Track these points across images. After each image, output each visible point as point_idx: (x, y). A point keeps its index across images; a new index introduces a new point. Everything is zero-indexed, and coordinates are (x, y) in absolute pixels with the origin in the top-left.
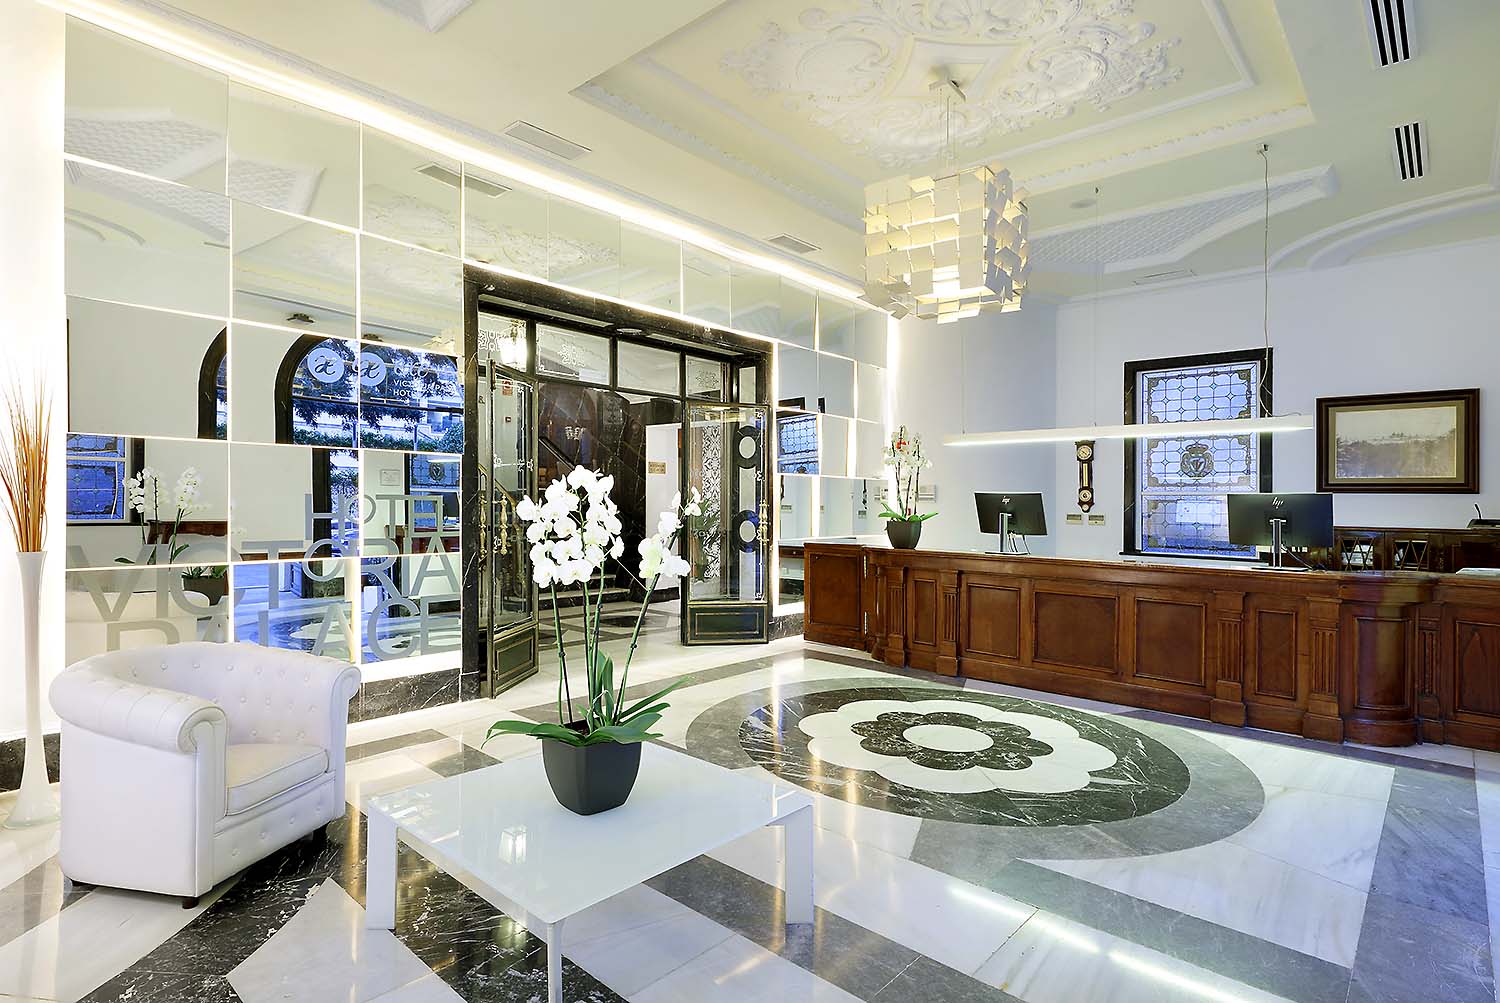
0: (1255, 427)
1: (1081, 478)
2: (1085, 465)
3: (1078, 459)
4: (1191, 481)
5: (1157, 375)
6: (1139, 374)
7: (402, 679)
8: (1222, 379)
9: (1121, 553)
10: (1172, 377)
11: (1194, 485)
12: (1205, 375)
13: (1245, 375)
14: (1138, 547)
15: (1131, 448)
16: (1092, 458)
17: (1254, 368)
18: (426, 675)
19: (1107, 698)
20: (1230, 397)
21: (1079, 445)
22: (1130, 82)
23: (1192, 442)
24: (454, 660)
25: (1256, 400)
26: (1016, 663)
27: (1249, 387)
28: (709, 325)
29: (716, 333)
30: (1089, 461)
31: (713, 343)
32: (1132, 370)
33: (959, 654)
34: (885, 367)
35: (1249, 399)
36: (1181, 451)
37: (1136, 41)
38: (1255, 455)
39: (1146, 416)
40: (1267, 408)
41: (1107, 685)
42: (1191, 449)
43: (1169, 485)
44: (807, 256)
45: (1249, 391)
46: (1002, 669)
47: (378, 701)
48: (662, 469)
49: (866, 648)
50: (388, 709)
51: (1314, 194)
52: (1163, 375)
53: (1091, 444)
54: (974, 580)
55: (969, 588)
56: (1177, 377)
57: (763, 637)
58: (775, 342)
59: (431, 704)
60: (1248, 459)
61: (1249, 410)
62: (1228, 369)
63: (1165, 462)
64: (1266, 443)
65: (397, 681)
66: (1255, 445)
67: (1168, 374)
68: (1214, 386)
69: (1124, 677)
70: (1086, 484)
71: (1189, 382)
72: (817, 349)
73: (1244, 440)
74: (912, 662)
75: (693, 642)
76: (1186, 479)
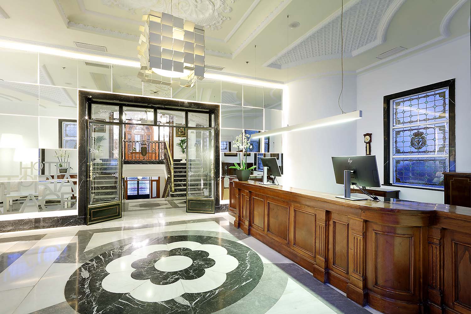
1: (366, 150)
2: (368, 145)
3: (365, 142)
5: (399, 101)
6: (391, 101)
7: (56, 217)
8: (430, 98)
12: (422, 97)
13: (442, 95)
14: (391, 182)
16: (370, 141)
17: (447, 91)
18: (65, 216)
19: (285, 254)
20: (435, 107)
21: (365, 135)
23: (416, 131)
24: (75, 212)
26: (263, 232)
27: (444, 101)
28: (186, 101)
29: (189, 103)
30: (369, 143)
31: (190, 107)
32: (387, 100)
33: (250, 225)
34: (281, 110)
35: (444, 107)
36: (411, 136)
38: (448, 136)
39: (394, 120)
41: (285, 248)
42: (416, 135)
43: (405, 153)
45: (444, 103)
46: (260, 235)
47: (47, 223)
50: (51, 226)
52: (402, 100)
53: (370, 135)
54: (254, 195)
55: (253, 198)
56: (409, 100)
57: (213, 212)
58: (220, 104)
59: (66, 226)
60: (444, 138)
62: (433, 93)
63: (403, 142)
65: (54, 218)
66: (448, 130)
67: (405, 99)
68: (426, 102)
69: (290, 246)
70: (368, 153)
71: (414, 102)
72: (243, 106)
73: (442, 128)
75: (189, 211)
76: (413, 150)
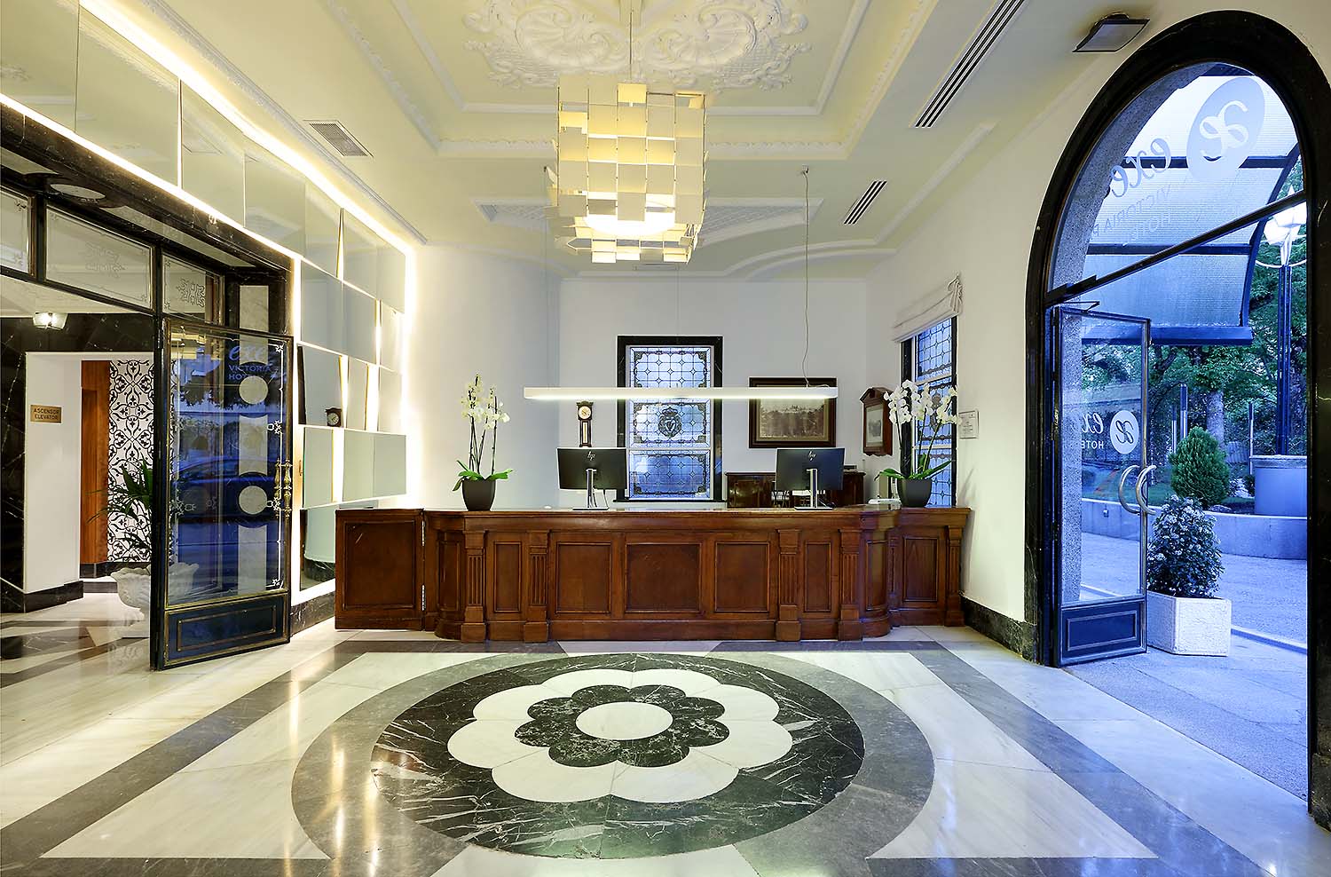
0: (709, 395)
1: (581, 435)
2: (585, 424)
3: (580, 418)
4: (667, 438)
5: (641, 349)
6: (628, 347)
8: (687, 357)
9: (614, 501)
10: (652, 353)
11: (667, 442)
12: (676, 353)
13: (703, 356)
14: (627, 494)
15: (622, 407)
16: (590, 418)
17: (709, 351)
19: (694, 636)
20: (693, 372)
21: (580, 405)
22: (754, 73)
23: (667, 406)
25: (710, 376)
26: (607, 618)
27: (705, 365)
28: (216, 215)
29: (225, 229)
30: (588, 420)
32: (623, 343)
33: (548, 618)
34: (403, 312)
35: (705, 375)
36: (658, 413)
37: (788, 32)
38: (710, 418)
39: (633, 383)
40: (718, 382)
41: (692, 625)
42: (666, 412)
43: (650, 442)
44: (352, 162)
45: (705, 368)
46: (598, 626)
48: (54, 415)
49: (425, 627)
51: (798, 220)
52: (645, 350)
53: (590, 405)
54: (562, 538)
55: (559, 546)
56: (656, 353)
57: (282, 636)
58: (297, 259)
60: (705, 422)
61: (705, 383)
62: (691, 350)
63: (647, 422)
64: (718, 406)
66: (710, 410)
67: (650, 350)
68: (682, 362)
69: (706, 615)
70: (585, 441)
71: (664, 358)
72: (341, 278)
73: (702, 406)
74: (493, 636)
75: (175, 662)
76: (662, 437)
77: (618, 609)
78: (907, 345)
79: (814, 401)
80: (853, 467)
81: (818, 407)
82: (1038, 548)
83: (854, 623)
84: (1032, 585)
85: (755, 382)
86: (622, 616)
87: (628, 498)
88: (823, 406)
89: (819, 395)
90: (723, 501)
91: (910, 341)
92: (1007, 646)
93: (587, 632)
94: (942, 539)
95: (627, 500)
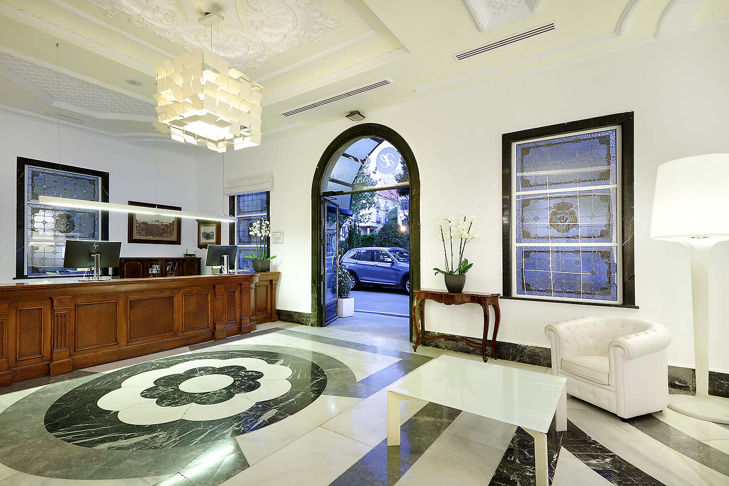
5: (38, 170)
6: (26, 166)
13: (92, 182)
14: (25, 274)
17: (97, 180)
25: (98, 196)
26: (116, 347)
27: (94, 188)
32: (23, 163)
33: (70, 355)
35: (95, 195)
36: (55, 217)
38: (98, 223)
40: (106, 200)
41: (171, 341)
45: (94, 191)
46: (107, 354)
52: (42, 171)
55: (77, 306)
62: (83, 177)
64: (106, 215)
66: (99, 217)
67: (46, 171)
69: (177, 335)
76: (58, 234)
77: (123, 340)
78: (232, 199)
79: (169, 218)
80: (193, 255)
81: (171, 222)
82: (317, 284)
83: (247, 325)
84: (315, 299)
85: (131, 203)
86: (126, 344)
87: (27, 276)
88: (173, 222)
89: (172, 215)
90: (110, 275)
91: (234, 196)
92: (302, 324)
93: (101, 359)
94: (269, 286)
95: (26, 277)
